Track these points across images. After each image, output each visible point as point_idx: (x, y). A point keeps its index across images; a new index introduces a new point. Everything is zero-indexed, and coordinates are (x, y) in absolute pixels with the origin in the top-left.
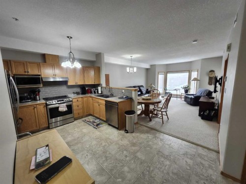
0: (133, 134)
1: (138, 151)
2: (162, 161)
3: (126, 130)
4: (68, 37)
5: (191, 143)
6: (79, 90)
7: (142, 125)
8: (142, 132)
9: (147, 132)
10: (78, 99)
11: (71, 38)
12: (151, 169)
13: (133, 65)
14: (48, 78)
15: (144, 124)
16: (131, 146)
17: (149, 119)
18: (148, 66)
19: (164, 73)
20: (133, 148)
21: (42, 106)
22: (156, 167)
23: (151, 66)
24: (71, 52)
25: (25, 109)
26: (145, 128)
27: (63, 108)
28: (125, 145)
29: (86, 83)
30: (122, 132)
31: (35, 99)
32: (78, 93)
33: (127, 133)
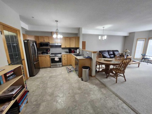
0: (85, 83)
1: (78, 94)
2: (88, 108)
3: (82, 79)
4: (56, 21)
5: (131, 109)
6: (68, 50)
7: (97, 79)
8: (92, 83)
9: (96, 85)
10: (65, 55)
11: (58, 21)
12: (76, 108)
13: (104, 34)
14: (55, 44)
15: (99, 79)
16: (77, 89)
17: (106, 77)
18: (126, 34)
19: (145, 40)
20: (78, 91)
21: (48, 57)
22: (80, 109)
23: (130, 33)
24: (57, 29)
25: (42, 57)
26: (97, 82)
27: (57, 59)
28: (74, 87)
29: (71, 47)
30: (80, 79)
31: (48, 54)
32: (67, 52)
33: (82, 80)
